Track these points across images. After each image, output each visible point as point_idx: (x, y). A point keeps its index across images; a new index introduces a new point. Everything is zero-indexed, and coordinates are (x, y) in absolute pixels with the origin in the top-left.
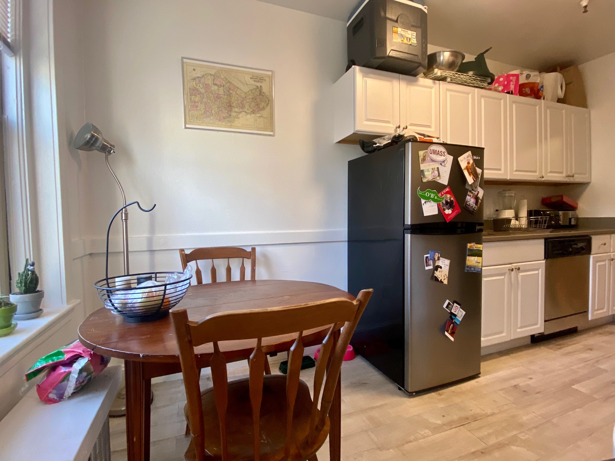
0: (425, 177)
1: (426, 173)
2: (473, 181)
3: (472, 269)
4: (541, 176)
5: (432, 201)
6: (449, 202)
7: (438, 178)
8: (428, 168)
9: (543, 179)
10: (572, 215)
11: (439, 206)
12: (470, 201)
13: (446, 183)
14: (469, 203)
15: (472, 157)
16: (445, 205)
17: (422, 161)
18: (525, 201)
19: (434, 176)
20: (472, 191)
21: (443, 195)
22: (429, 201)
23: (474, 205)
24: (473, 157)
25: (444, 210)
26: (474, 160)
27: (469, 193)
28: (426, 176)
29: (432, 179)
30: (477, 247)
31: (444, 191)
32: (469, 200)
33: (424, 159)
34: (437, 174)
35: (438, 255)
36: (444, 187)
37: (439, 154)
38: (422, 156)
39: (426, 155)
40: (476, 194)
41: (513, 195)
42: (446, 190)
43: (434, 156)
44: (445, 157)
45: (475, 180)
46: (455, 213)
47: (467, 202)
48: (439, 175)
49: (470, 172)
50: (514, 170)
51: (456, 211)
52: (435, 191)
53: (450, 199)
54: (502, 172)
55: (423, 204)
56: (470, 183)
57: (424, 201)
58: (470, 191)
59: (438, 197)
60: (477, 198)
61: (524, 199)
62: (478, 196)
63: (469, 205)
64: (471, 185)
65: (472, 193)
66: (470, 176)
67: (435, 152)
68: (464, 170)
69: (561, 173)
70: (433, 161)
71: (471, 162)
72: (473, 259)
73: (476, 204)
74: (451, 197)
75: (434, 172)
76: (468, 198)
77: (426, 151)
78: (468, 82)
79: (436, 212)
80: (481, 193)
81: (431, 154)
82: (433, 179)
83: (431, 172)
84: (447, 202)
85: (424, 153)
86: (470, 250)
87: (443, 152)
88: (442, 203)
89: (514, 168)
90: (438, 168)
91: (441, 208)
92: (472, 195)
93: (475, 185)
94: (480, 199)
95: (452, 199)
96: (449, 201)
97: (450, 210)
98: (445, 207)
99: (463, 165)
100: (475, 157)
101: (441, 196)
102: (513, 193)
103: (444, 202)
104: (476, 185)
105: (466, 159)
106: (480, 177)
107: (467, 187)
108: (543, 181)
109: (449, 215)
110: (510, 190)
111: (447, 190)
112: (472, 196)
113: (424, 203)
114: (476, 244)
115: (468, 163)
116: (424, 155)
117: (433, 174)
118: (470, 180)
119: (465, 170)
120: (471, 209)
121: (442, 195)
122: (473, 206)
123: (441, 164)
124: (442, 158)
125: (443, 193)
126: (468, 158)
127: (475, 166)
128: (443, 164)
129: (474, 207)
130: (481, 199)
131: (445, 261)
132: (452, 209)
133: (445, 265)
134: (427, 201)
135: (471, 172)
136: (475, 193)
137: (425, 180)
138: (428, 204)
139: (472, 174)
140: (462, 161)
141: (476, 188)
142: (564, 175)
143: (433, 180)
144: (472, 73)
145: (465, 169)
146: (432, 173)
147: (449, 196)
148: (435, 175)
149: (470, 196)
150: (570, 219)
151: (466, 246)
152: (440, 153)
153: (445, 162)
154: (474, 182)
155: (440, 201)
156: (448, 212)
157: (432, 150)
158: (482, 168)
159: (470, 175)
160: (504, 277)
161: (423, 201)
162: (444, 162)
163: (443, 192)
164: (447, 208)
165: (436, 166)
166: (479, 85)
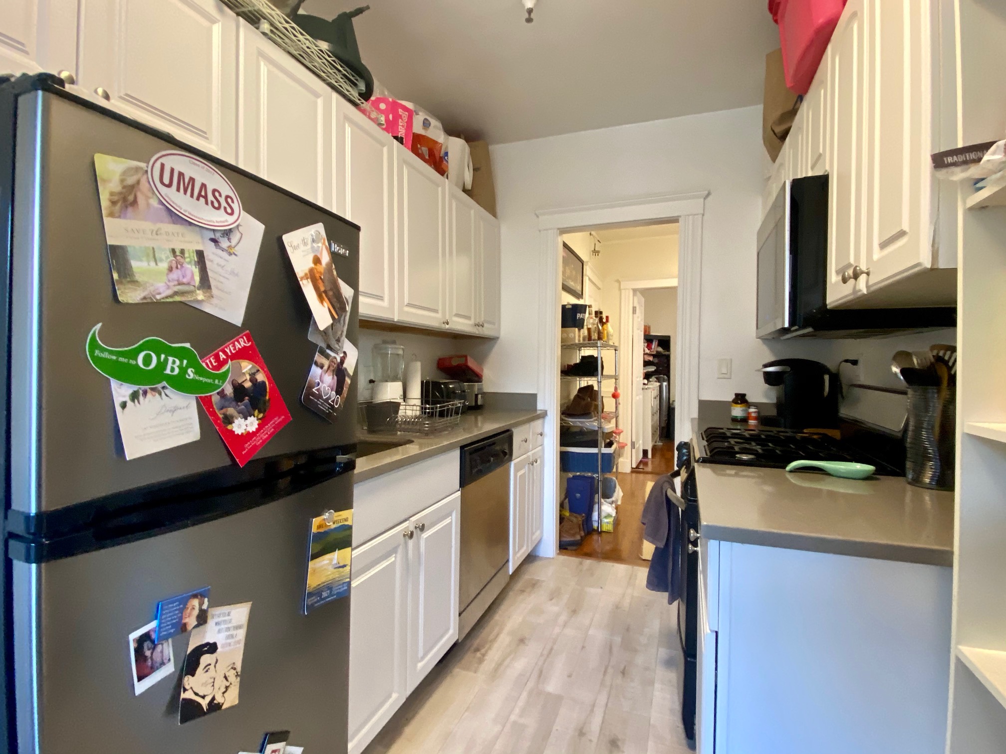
0: (134, 282)
1: (137, 265)
2: (331, 321)
3: (325, 594)
4: (445, 321)
5: (170, 391)
6: (249, 388)
7: (200, 295)
8: (151, 244)
9: (447, 326)
10: (478, 389)
11: (205, 404)
12: (322, 382)
13: (236, 315)
14: (318, 390)
15: (327, 244)
16: (234, 403)
17: (114, 203)
18: (418, 365)
19: (183, 284)
20: (328, 351)
21: (225, 362)
22: (153, 389)
23: (334, 393)
24: (330, 245)
25: (229, 420)
26: (334, 256)
27: (318, 357)
28: (138, 277)
29: (171, 296)
30: (340, 521)
31: (230, 350)
32: (318, 380)
33: (131, 198)
34: (197, 278)
35: (201, 604)
36: (226, 330)
37: (206, 197)
38: (116, 178)
39: (138, 182)
40: (339, 360)
41: (401, 352)
42: (238, 346)
43: (182, 202)
44: (231, 219)
45: (336, 317)
46: (269, 428)
47: (311, 387)
48: (205, 282)
49: (322, 289)
50: (405, 304)
51: (277, 420)
52: (188, 345)
53: (253, 380)
54: (385, 303)
55: (124, 405)
56: (322, 327)
57: (131, 391)
58: (323, 353)
59: (199, 371)
60: (340, 372)
61: (416, 360)
62: (345, 365)
63: (319, 396)
64: (325, 332)
65: (327, 356)
66: (322, 303)
67: (186, 184)
68: (302, 278)
69: (468, 318)
70: (175, 217)
71: (325, 258)
72: (328, 562)
73: (339, 391)
74: (258, 371)
75: (179, 265)
76: (315, 371)
77: (143, 165)
78: (316, 64)
79: (191, 432)
80: (351, 356)
81: (169, 186)
82: (176, 293)
83: (164, 266)
84: (239, 390)
85: (126, 172)
86: (319, 536)
87: (223, 196)
88: (218, 393)
89: (405, 300)
90: (200, 254)
91: (213, 414)
92: (326, 363)
93: (335, 334)
94: (349, 375)
95: (261, 377)
96: (248, 385)
97: (251, 419)
98: (231, 411)
99: (301, 263)
100: (335, 248)
101: (215, 368)
102: (400, 348)
103: (229, 390)
104: (340, 333)
105: (309, 246)
106: (348, 308)
107: (312, 337)
108: (448, 329)
109: (249, 436)
110: (394, 342)
111: (242, 343)
112: (326, 367)
113: (127, 399)
114: (335, 512)
115: (317, 261)
116: (131, 181)
117: (176, 275)
118: (322, 315)
119: (305, 282)
120: (324, 408)
121: (221, 364)
122: (329, 398)
123: (214, 241)
124: (218, 219)
125: (222, 356)
126: (315, 245)
127: (335, 273)
128: (224, 243)
129: (333, 401)
130: (351, 374)
131: (229, 614)
132: (261, 416)
133: (228, 629)
134: (147, 387)
135: (325, 292)
136: (335, 358)
137: (130, 296)
138: (151, 402)
139: (327, 296)
140: (295, 248)
141: (338, 341)
142: (472, 322)
143: (177, 299)
144: (327, 48)
145: (306, 277)
146: (170, 269)
147: (247, 366)
148: (185, 280)
149: (322, 367)
150: (476, 396)
151: (309, 526)
152: (210, 197)
153: (235, 238)
154: (332, 324)
155: (213, 387)
156: (244, 425)
157: (172, 170)
158: (353, 283)
159: (321, 300)
160: (396, 557)
161: (121, 391)
162: (227, 233)
163: (225, 352)
164: (239, 413)
165: (192, 243)
166: (340, 86)
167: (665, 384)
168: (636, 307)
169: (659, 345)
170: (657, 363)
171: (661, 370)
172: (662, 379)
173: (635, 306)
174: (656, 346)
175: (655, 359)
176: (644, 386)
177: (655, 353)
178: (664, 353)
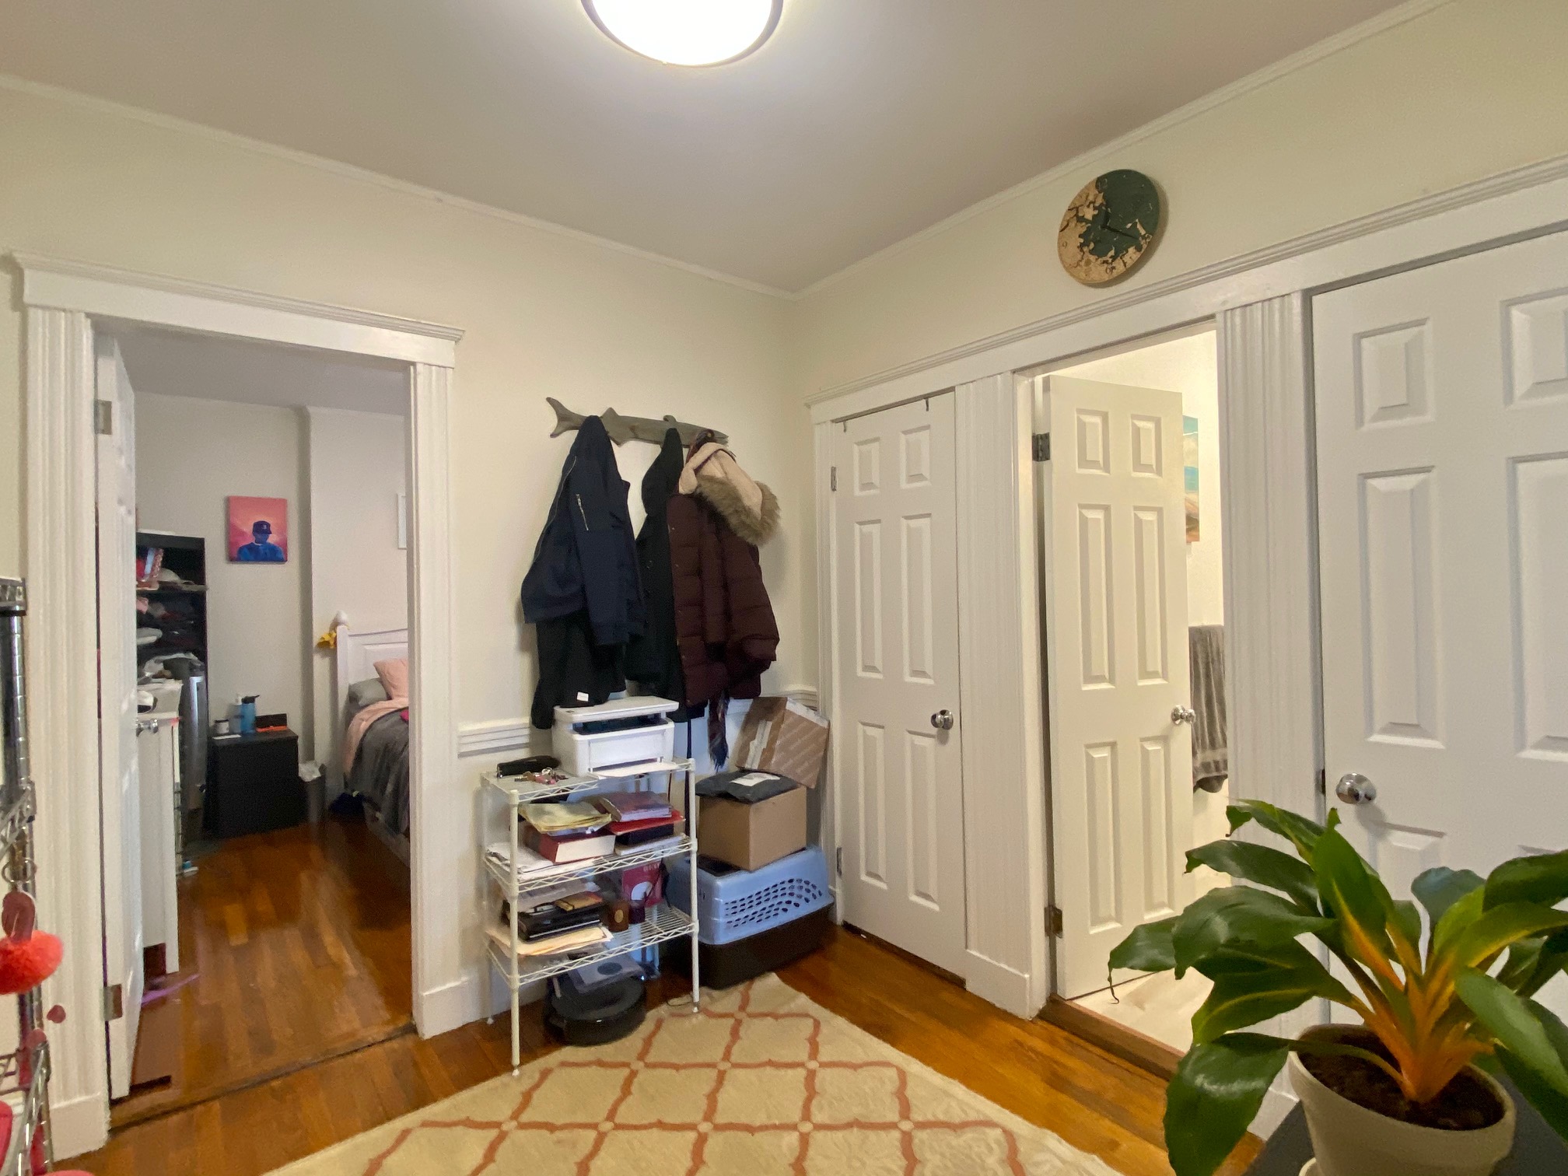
167: (196, 680)
168: (108, 405)
169: (167, 564)
170: (163, 618)
171: (177, 637)
172: (186, 666)
173: (102, 397)
174: (158, 568)
175: (154, 605)
176: (146, 716)
177: (155, 588)
178: (185, 588)
